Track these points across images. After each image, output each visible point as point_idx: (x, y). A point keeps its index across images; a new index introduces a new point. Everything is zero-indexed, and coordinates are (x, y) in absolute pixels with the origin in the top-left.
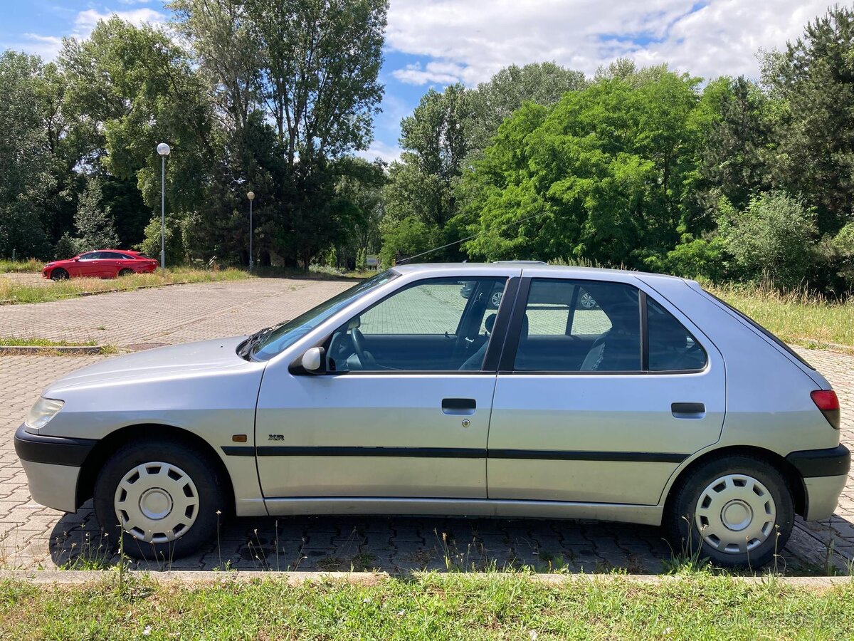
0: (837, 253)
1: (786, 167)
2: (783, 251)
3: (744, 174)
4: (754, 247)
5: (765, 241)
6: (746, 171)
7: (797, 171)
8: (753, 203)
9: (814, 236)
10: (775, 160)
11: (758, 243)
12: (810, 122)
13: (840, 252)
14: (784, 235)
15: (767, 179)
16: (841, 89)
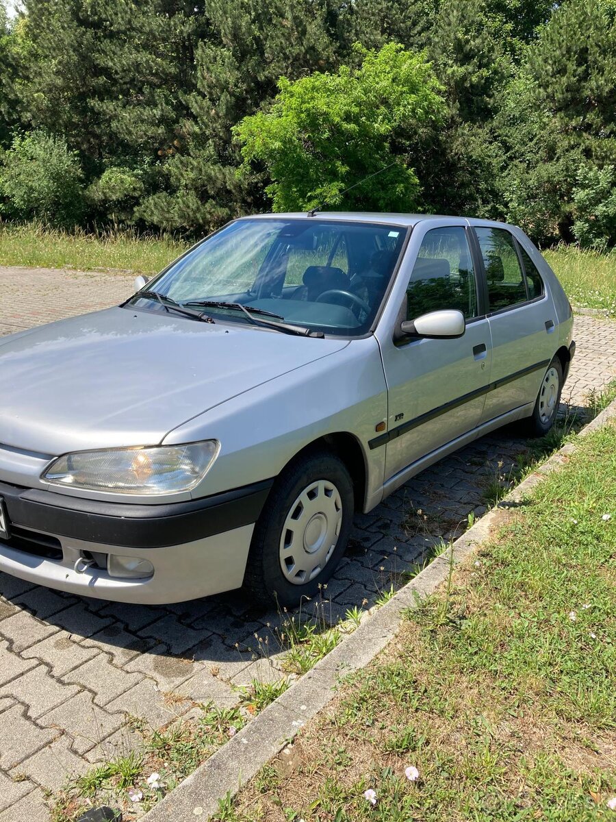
0: (105, 197)
1: (43, 107)
2: (60, 193)
3: (3, 110)
4: (31, 189)
5: (42, 184)
6: (4, 107)
7: (54, 112)
8: (16, 142)
9: (81, 181)
10: (34, 98)
11: (35, 185)
12: (60, 63)
13: (108, 195)
14: (57, 177)
15: (27, 118)
16: (84, 33)
